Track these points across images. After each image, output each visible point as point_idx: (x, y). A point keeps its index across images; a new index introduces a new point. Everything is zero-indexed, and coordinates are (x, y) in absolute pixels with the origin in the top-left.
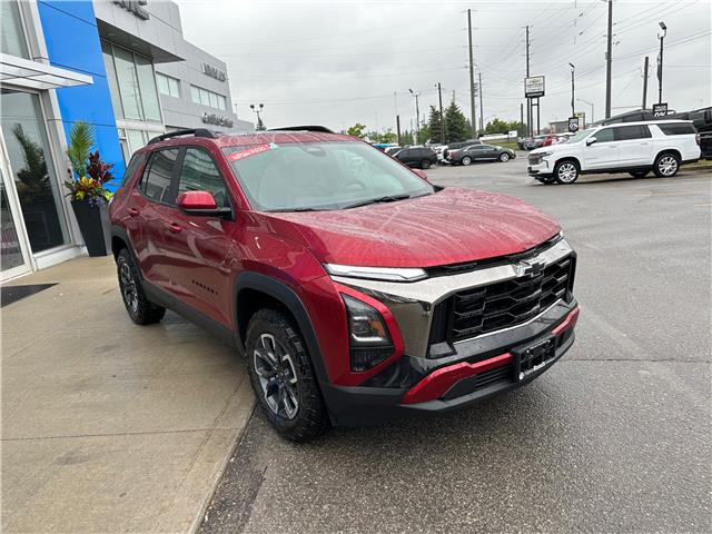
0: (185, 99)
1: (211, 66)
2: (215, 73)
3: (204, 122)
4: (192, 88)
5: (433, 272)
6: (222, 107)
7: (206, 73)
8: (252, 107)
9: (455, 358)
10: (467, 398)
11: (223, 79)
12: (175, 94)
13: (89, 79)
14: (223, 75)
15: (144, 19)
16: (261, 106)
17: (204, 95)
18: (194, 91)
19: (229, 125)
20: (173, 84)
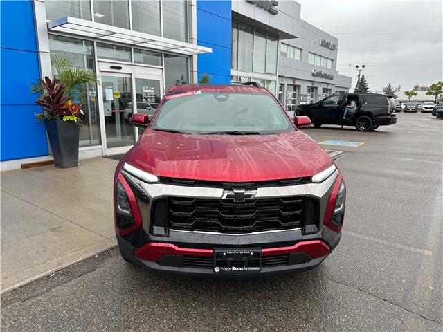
0: (303, 61)
1: (327, 40)
2: (329, 45)
3: (313, 75)
4: (310, 55)
5: (163, 180)
6: (329, 66)
7: (322, 45)
8: (357, 67)
9: (166, 239)
10: (175, 269)
11: (333, 49)
12: (298, 58)
13: (210, 50)
14: (334, 46)
15: (274, 14)
16: (364, 66)
17: (318, 58)
18: (311, 56)
19: (331, 78)
20: (298, 52)
